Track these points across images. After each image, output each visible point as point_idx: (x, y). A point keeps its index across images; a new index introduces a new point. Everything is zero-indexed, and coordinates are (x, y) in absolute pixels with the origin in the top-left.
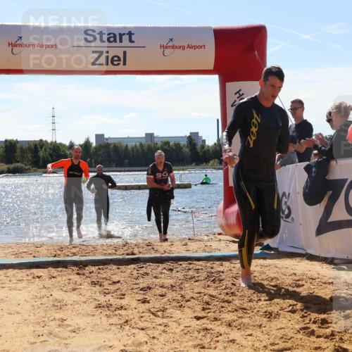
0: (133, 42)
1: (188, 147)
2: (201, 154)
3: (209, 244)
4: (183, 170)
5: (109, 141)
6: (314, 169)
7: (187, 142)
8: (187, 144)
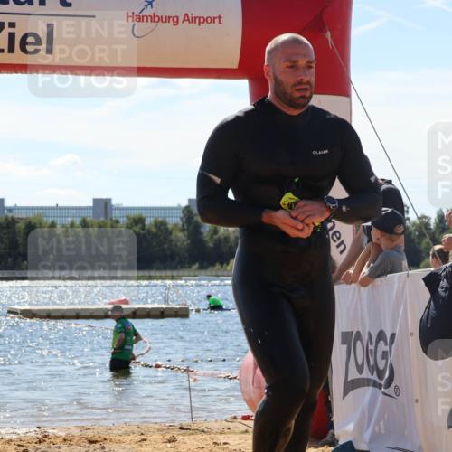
0: (69, 5)
1: (182, 230)
2: (211, 245)
3: (222, 439)
4: (173, 278)
5: (16, 215)
6: (444, 283)
7: (182, 219)
8: (181, 223)
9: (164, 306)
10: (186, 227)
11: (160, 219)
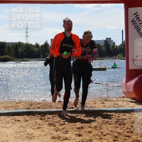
1: (104, 47)
2: (112, 50)
3: (117, 103)
4: (102, 60)
7: (104, 43)
8: (104, 45)
9: (99, 67)
10: (105, 46)
11: (98, 44)
